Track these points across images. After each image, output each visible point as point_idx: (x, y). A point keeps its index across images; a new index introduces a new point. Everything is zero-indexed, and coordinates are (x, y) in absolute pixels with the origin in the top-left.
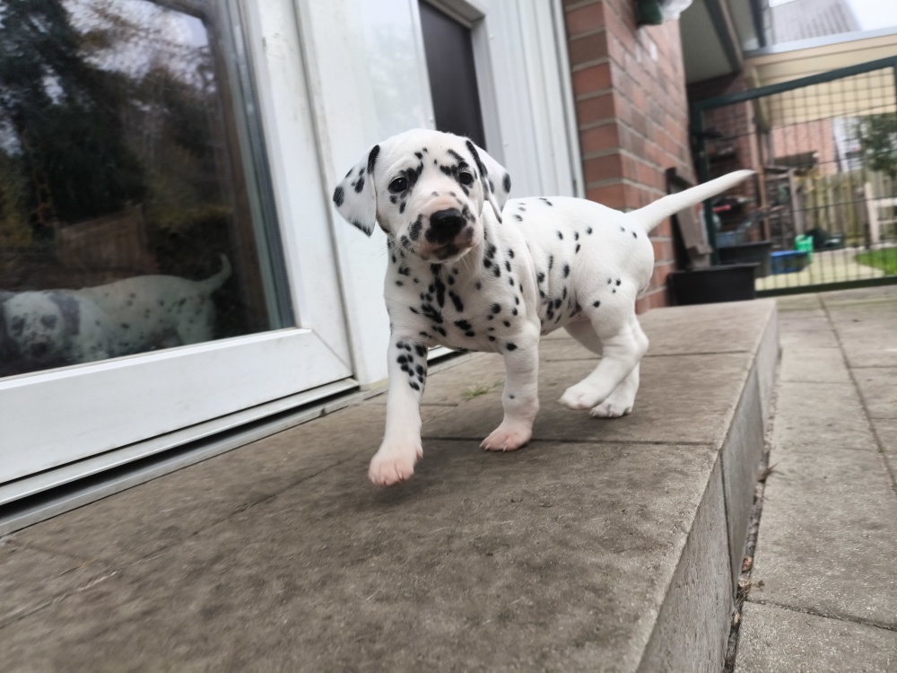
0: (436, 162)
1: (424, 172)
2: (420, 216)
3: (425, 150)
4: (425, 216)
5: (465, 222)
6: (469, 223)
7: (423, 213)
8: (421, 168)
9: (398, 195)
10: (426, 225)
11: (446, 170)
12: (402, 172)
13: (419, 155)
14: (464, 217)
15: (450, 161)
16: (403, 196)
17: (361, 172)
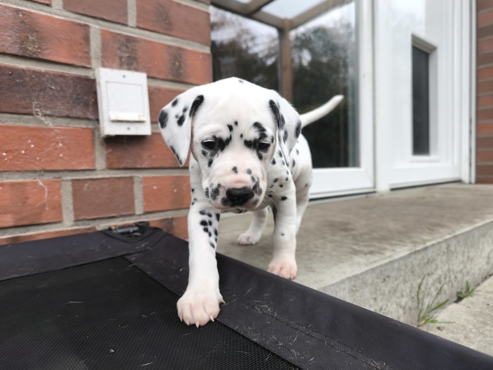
0: (242, 136)
1: (231, 144)
2: (219, 185)
3: (236, 123)
4: (224, 187)
5: (252, 195)
6: (256, 197)
7: (222, 184)
8: (229, 140)
9: (209, 152)
10: (222, 195)
11: (249, 144)
12: (214, 137)
13: (231, 128)
14: (254, 191)
15: (253, 134)
16: (212, 155)
17: (185, 110)
